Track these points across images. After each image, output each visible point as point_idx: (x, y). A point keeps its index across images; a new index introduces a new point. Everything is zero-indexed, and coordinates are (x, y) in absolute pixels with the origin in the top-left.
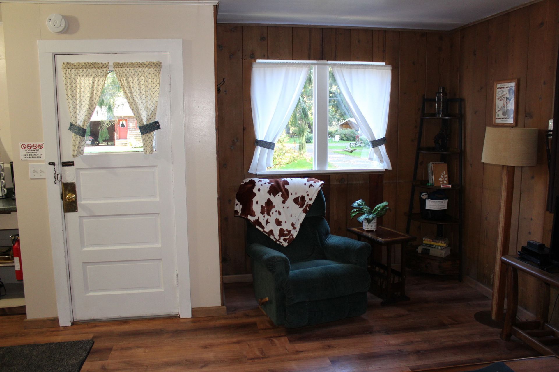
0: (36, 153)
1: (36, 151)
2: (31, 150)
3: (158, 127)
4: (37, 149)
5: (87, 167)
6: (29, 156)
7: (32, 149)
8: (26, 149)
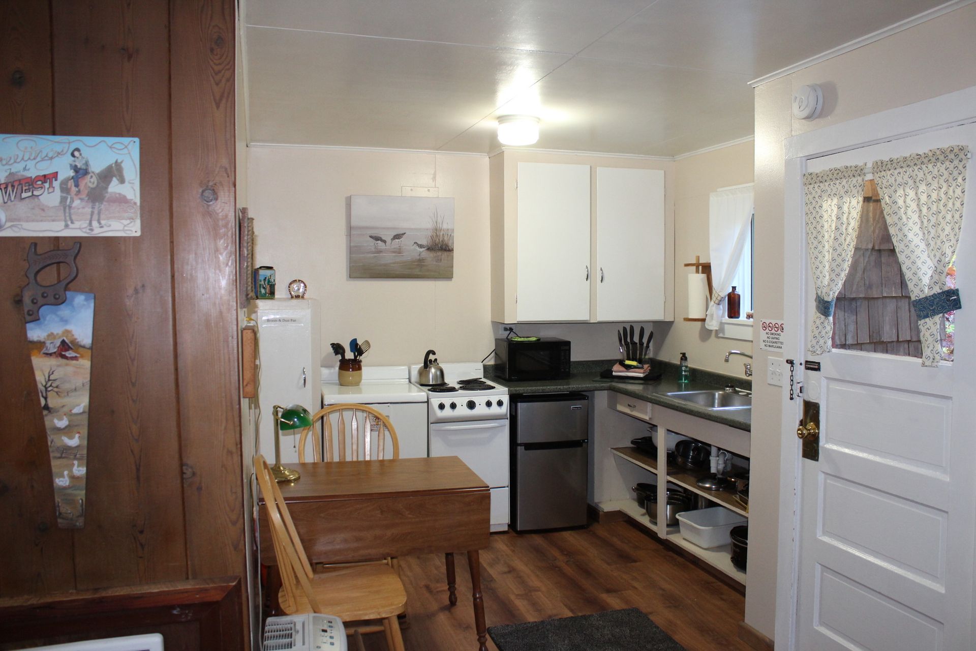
0: (777, 339)
1: (777, 337)
2: (772, 334)
3: (957, 305)
4: (778, 332)
5: (837, 377)
6: (770, 344)
7: (773, 331)
8: (767, 331)
